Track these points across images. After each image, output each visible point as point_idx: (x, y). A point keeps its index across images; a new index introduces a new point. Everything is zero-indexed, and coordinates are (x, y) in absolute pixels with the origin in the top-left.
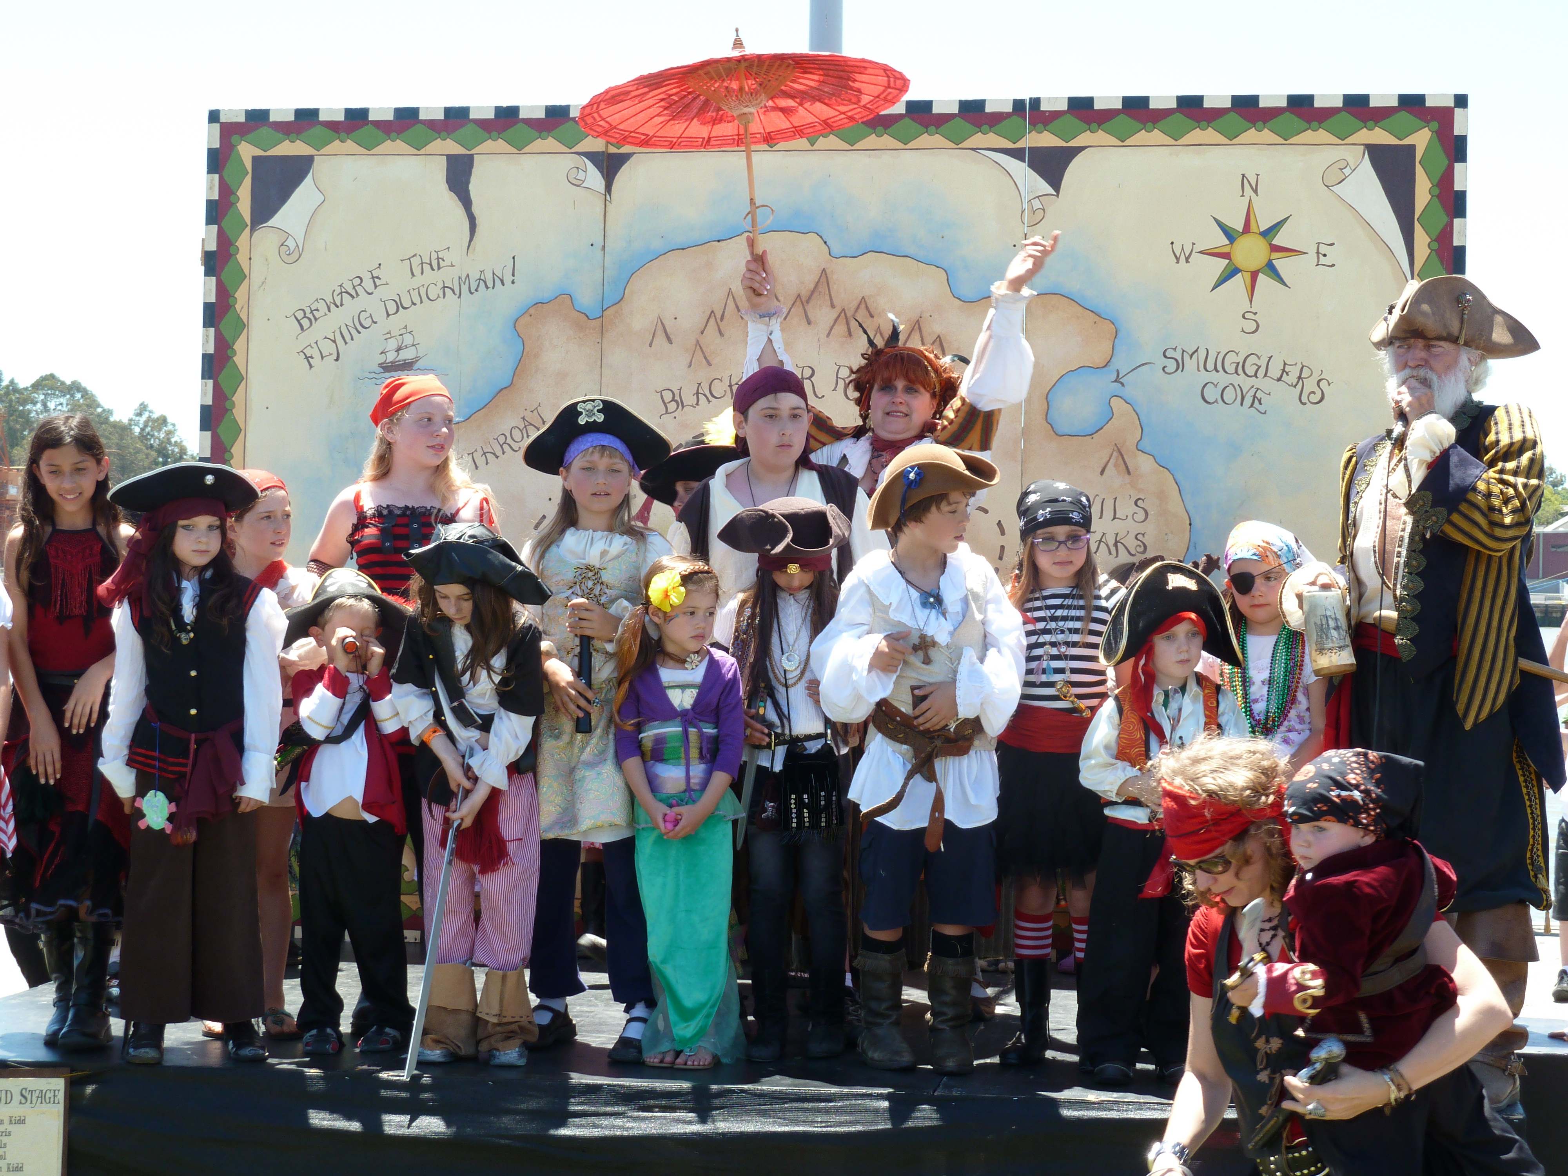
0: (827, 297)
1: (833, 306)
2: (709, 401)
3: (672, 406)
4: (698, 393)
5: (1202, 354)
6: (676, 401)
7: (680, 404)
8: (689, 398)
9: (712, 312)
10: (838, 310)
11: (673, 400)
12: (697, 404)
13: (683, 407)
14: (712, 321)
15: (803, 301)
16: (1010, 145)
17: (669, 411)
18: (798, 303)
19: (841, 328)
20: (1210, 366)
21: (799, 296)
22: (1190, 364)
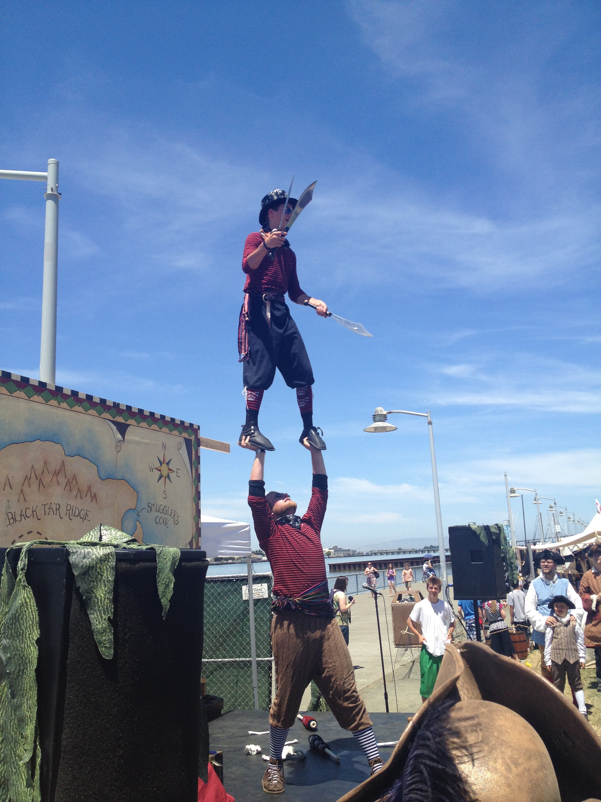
0: (64, 473)
1: (66, 477)
2: (25, 519)
3: (12, 521)
4: (21, 515)
5: (156, 504)
6: (13, 518)
7: (15, 520)
8: (18, 518)
9: (27, 476)
10: (67, 479)
11: (12, 518)
12: (21, 520)
13: (16, 521)
14: (26, 481)
15: (56, 474)
16: (113, 420)
17: (11, 523)
18: (55, 475)
19: (68, 488)
20: (157, 511)
21: (55, 472)
22: (153, 509)
